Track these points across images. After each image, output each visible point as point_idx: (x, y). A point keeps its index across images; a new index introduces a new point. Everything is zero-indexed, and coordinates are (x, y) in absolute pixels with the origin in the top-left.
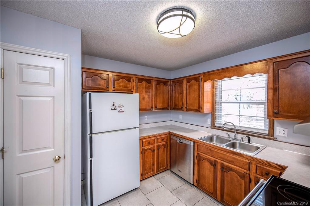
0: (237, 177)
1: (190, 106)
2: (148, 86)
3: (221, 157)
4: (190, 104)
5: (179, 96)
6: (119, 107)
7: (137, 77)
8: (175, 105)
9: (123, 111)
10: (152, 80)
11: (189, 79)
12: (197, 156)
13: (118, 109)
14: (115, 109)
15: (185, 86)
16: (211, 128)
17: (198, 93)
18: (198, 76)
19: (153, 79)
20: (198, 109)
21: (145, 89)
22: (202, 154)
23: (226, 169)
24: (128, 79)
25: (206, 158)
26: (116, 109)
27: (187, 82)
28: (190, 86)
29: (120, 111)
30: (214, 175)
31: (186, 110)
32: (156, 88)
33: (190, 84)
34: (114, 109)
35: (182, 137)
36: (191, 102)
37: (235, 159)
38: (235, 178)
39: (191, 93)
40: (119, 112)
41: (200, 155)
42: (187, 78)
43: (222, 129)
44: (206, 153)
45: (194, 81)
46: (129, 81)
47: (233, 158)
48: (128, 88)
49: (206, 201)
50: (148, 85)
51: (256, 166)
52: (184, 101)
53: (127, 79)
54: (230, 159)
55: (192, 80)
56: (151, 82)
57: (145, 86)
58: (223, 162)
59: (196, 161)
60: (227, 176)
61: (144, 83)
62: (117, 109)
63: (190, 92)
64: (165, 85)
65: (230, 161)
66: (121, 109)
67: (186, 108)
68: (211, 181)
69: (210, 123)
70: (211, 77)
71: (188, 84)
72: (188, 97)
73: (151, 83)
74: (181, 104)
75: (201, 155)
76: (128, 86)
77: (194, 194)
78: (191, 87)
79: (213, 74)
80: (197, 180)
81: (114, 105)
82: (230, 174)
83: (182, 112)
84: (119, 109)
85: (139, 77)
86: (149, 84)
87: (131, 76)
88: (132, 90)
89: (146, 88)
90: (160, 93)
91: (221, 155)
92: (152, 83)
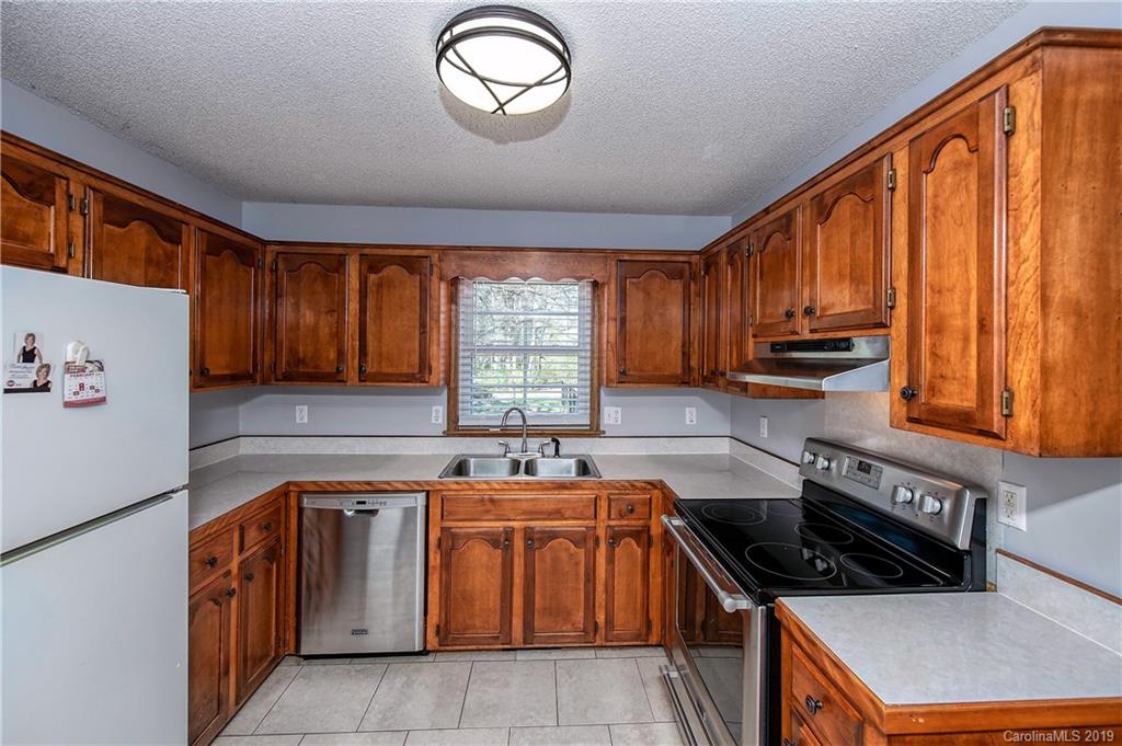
0: (567, 549)
1: (380, 363)
2: (160, 252)
3: (524, 513)
4: (380, 355)
5: (322, 323)
6: (69, 368)
7: (94, 183)
8: (299, 361)
9: (103, 400)
10: (187, 224)
11: (375, 260)
12: (440, 539)
13: (65, 386)
14: (36, 388)
15: (353, 282)
16: (447, 434)
17: (418, 317)
18: (416, 252)
19: (187, 218)
20: (417, 371)
21: (143, 263)
22: (460, 524)
23: (541, 539)
24: (31, 184)
25: (478, 533)
26: (45, 388)
27: (364, 267)
28: (380, 285)
29: (84, 396)
30: (503, 576)
31: (360, 381)
32: (204, 270)
33: (383, 277)
34: (28, 384)
35: (369, 488)
36: (384, 349)
37: (564, 501)
38: (564, 555)
39: (384, 312)
40: (68, 405)
41: (453, 530)
42: (366, 251)
43: (482, 432)
44: (476, 517)
45: (399, 267)
46: (39, 199)
47: (559, 500)
48: (26, 240)
49: (484, 672)
50: (165, 250)
51: (610, 500)
52: (351, 343)
53: (26, 178)
54: (552, 507)
55: (391, 265)
56: (180, 232)
57: (148, 249)
58: (529, 523)
59: (435, 559)
60: (542, 560)
61: (139, 233)
62: (53, 387)
63: (380, 309)
64: (243, 263)
65: (550, 514)
66: (88, 381)
67: (361, 371)
68: (494, 600)
69: (440, 421)
70: (468, 266)
71: (372, 277)
72: (371, 328)
73: (180, 243)
74: (332, 355)
75: (458, 530)
76: (29, 227)
77: (440, 680)
78: (385, 291)
79: (476, 257)
80: (438, 626)
81: (28, 356)
82: (551, 548)
83: (337, 386)
84: (72, 383)
85: (108, 188)
86: (168, 246)
87: (52, 166)
88: (63, 264)
89: (149, 261)
90: (220, 301)
91: (525, 506)
92: (184, 238)
